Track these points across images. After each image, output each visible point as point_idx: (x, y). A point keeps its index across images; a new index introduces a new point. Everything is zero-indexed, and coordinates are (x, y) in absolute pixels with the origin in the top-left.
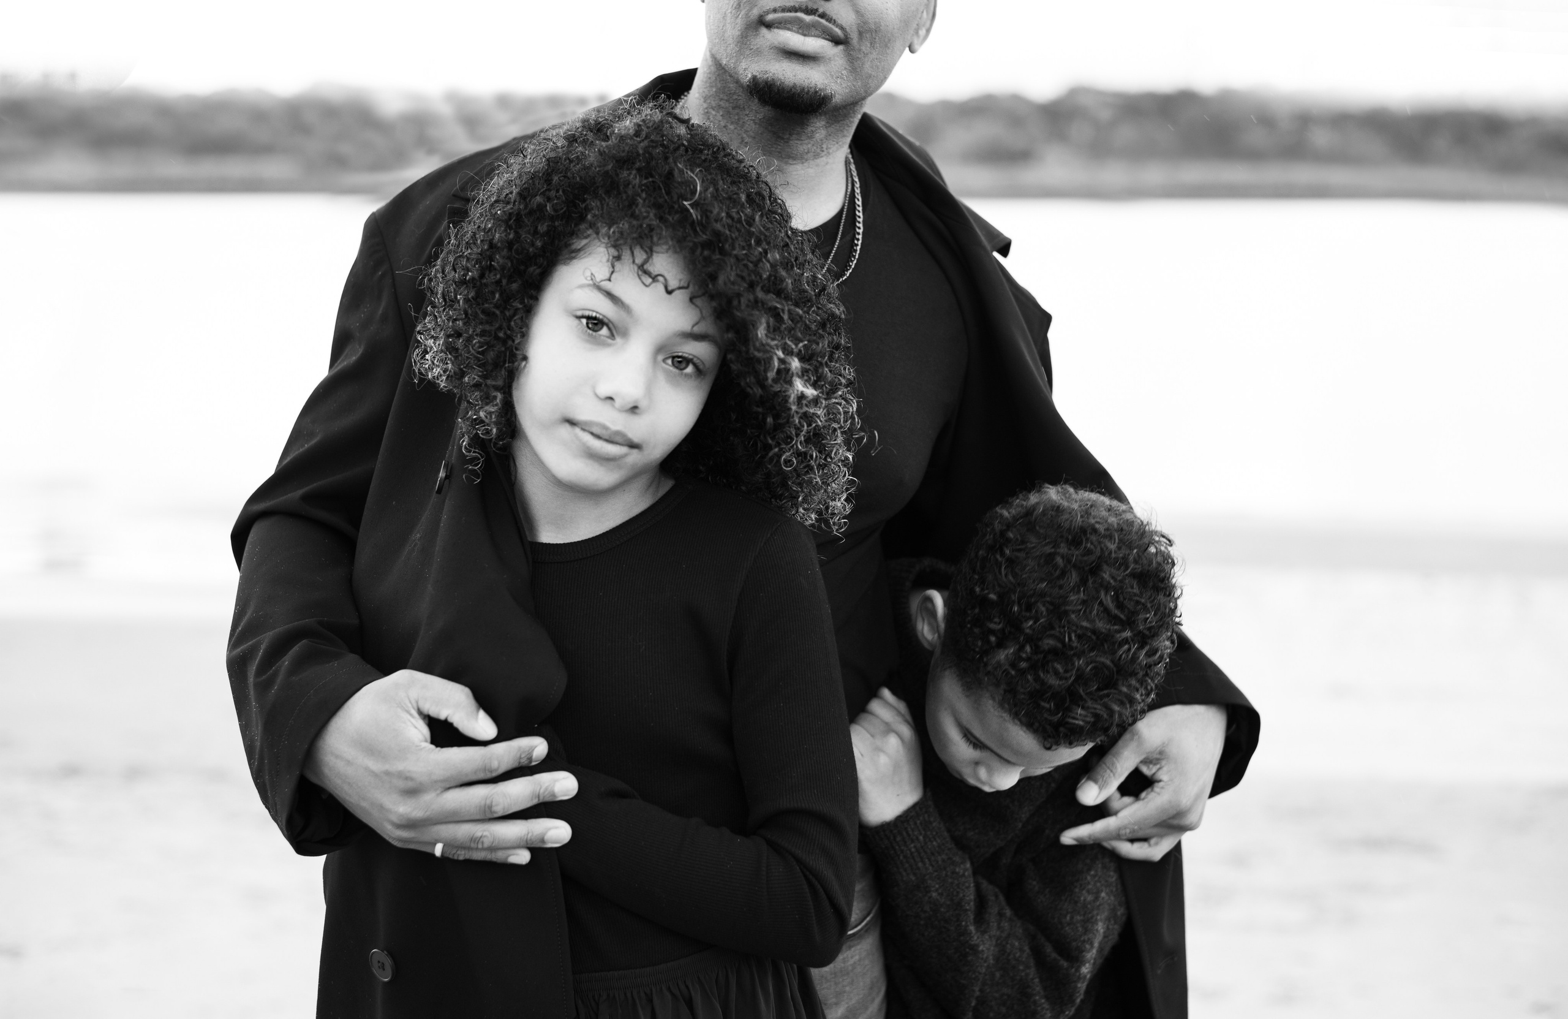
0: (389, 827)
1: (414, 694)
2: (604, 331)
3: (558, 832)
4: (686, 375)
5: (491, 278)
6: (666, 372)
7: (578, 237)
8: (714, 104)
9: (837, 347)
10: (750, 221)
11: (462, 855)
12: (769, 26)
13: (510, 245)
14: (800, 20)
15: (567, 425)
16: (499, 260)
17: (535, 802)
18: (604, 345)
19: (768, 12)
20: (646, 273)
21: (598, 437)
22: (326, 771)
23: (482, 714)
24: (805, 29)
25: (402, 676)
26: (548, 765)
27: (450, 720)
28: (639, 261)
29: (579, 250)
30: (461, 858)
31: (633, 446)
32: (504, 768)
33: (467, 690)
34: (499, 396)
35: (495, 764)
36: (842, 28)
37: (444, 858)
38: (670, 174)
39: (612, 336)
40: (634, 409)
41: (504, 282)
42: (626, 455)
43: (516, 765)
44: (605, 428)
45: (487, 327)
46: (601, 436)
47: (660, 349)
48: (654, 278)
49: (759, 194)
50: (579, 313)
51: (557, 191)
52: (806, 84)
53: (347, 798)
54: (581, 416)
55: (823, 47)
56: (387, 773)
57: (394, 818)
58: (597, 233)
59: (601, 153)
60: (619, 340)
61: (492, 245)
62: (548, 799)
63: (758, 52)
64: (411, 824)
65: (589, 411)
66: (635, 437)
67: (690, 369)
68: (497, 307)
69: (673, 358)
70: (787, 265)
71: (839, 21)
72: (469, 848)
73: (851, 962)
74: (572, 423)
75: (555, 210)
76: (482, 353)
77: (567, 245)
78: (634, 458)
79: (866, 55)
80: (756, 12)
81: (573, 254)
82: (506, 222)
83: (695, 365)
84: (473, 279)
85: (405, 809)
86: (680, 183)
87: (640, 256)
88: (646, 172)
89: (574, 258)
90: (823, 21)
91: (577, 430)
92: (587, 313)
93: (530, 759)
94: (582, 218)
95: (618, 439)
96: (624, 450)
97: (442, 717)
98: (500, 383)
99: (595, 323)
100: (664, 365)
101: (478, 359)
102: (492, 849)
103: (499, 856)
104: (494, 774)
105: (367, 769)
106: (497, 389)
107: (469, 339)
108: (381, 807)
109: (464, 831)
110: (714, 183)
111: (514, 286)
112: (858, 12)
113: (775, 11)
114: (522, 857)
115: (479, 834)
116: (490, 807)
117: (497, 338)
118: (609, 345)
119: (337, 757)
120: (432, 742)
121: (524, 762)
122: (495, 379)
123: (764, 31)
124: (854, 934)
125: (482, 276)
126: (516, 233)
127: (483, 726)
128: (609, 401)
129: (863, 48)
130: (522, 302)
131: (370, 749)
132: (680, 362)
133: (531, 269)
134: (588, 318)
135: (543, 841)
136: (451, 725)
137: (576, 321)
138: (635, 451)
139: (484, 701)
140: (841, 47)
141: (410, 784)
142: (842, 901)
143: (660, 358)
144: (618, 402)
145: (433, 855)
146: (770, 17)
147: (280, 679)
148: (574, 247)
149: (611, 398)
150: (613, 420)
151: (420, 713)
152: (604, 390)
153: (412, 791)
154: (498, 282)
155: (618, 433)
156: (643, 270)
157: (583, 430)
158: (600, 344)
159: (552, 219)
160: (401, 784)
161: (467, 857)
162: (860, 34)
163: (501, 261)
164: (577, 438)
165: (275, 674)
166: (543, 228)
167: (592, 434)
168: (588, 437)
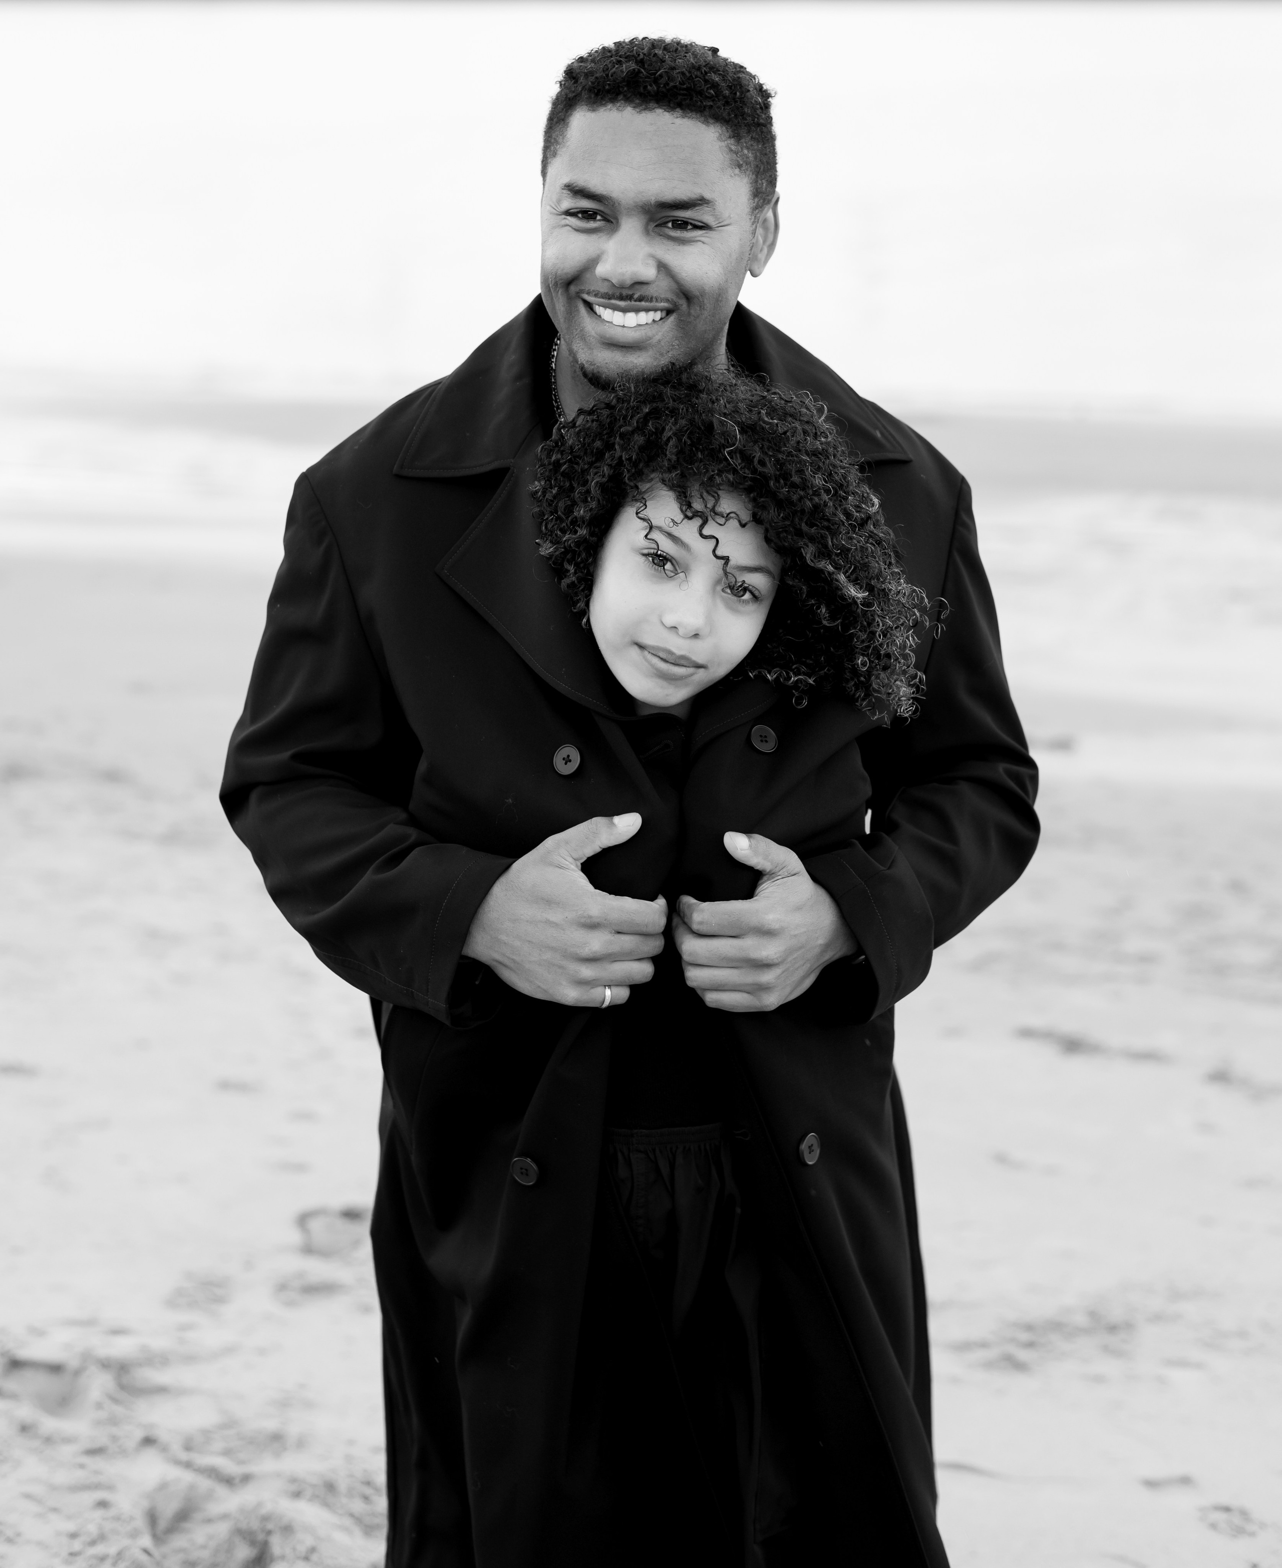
2: (668, 567)
15: (636, 648)
18: (670, 579)
31: (699, 666)
38: (710, 425)
39: (675, 571)
40: (697, 635)
42: (692, 675)
44: (670, 652)
46: (667, 660)
47: (718, 581)
48: (727, 517)
54: (647, 640)
60: (681, 574)
65: (656, 637)
66: (700, 659)
67: (747, 596)
69: (731, 586)
74: (641, 647)
78: (701, 677)
79: (696, 317)
83: (754, 594)
86: (719, 434)
91: (647, 653)
92: (652, 551)
95: (682, 660)
96: (691, 670)
99: (658, 561)
100: (723, 594)
118: (673, 579)
128: (675, 629)
129: (692, 312)
132: (738, 590)
134: (654, 555)
138: (701, 670)
144: (681, 631)
149: (675, 627)
150: (678, 646)
152: (669, 620)
155: (683, 657)
157: (651, 652)
158: (662, 576)
162: (688, 299)
164: (646, 659)
167: (660, 657)
168: (656, 661)
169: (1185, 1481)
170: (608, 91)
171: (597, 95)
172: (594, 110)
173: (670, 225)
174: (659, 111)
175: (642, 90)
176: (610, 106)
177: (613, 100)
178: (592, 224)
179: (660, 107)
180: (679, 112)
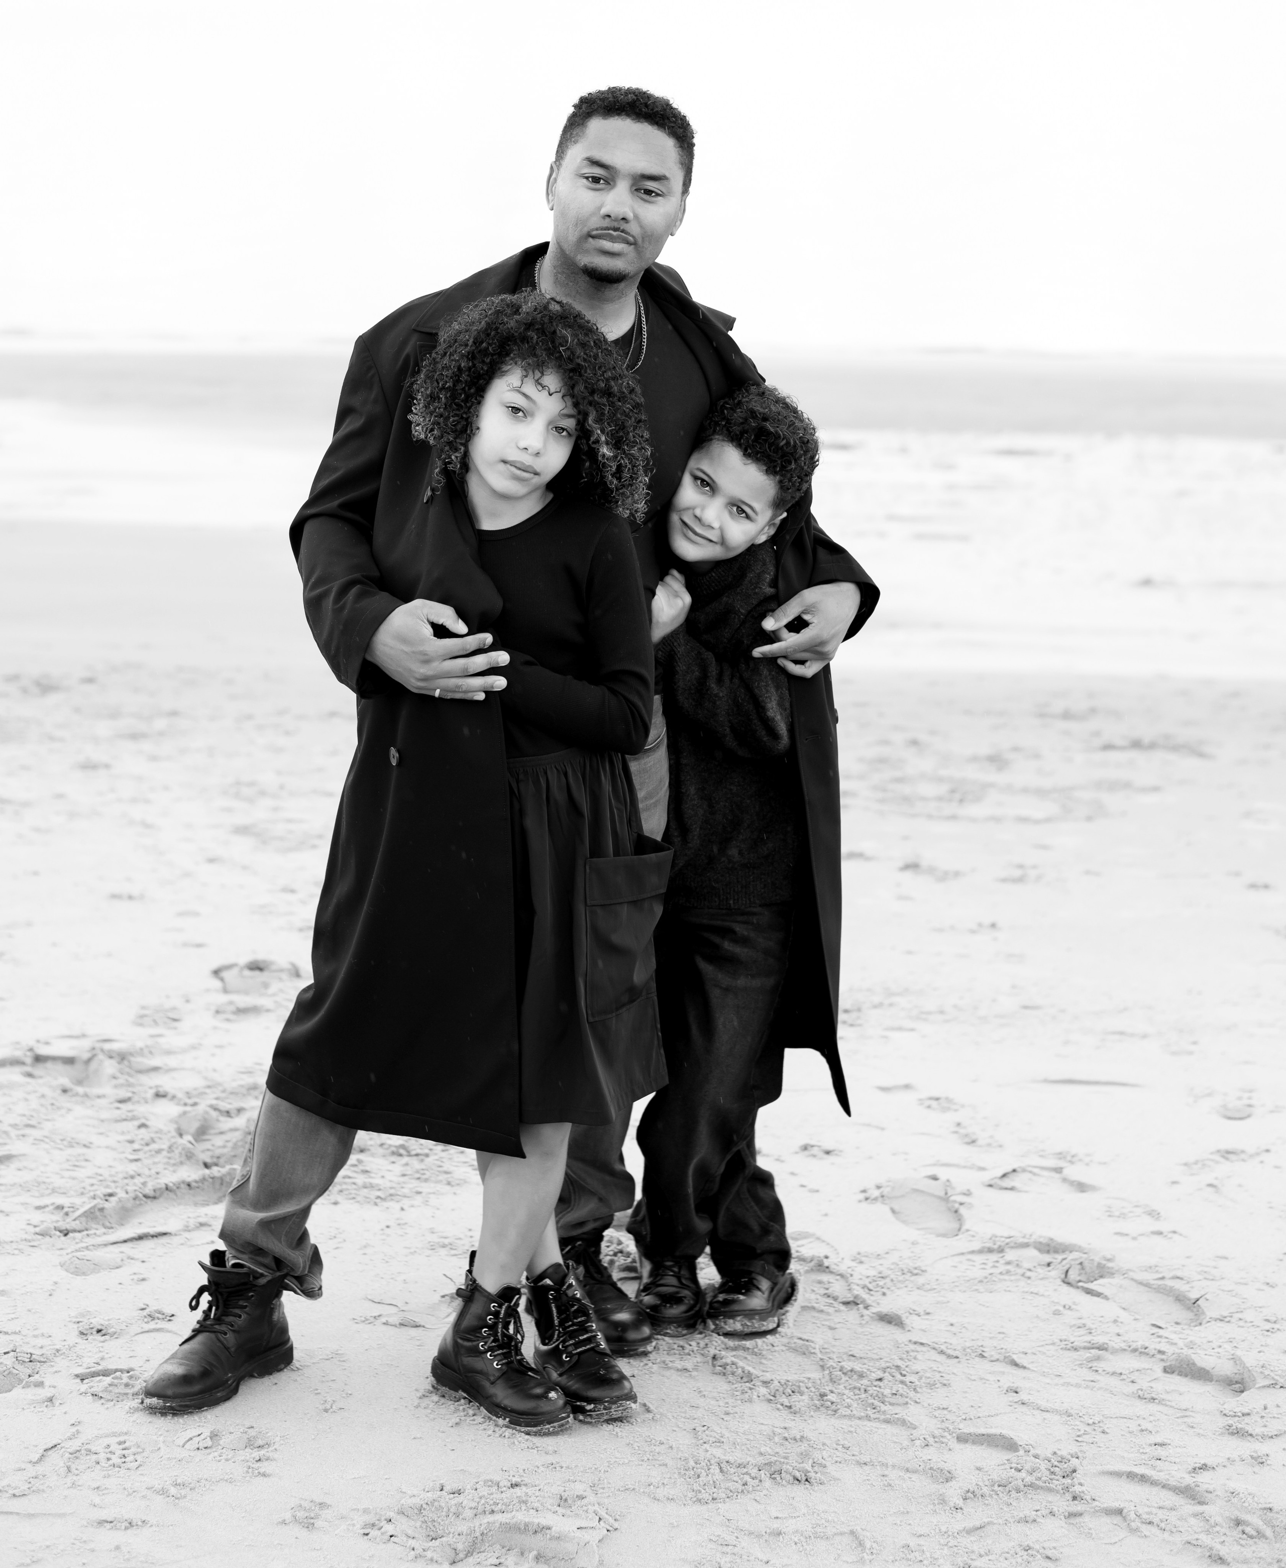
0: (413, 681)
1: (425, 611)
2: (521, 414)
3: (500, 682)
4: (563, 436)
5: (459, 387)
6: (553, 434)
7: (505, 364)
8: (560, 271)
9: (640, 421)
10: (596, 357)
11: (449, 696)
12: (593, 237)
13: (469, 369)
14: (611, 235)
15: (502, 463)
16: (464, 377)
17: (489, 667)
18: (522, 421)
19: (593, 230)
20: (541, 384)
21: (520, 469)
22: (378, 653)
23: (460, 620)
24: (612, 239)
25: (418, 603)
26: (493, 648)
27: (444, 624)
28: (536, 378)
29: (507, 371)
30: (449, 698)
31: (536, 474)
32: (472, 649)
33: (452, 609)
34: (463, 448)
35: (468, 647)
36: (633, 237)
37: (440, 699)
38: (554, 332)
39: (525, 416)
40: (537, 454)
41: (467, 388)
42: (532, 479)
43: (477, 648)
44: (523, 464)
45: (457, 412)
47: (550, 423)
48: (543, 387)
49: (599, 340)
50: (508, 405)
51: (493, 340)
52: (615, 269)
53: (389, 667)
54: (510, 458)
55: (623, 248)
56: (413, 652)
57: (418, 676)
58: (516, 364)
59: (517, 321)
60: (529, 418)
61: (459, 368)
62: (495, 666)
63: (587, 252)
64: (426, 679)
65: (514, 455)
66: (537, 469)
67: (565, 433)
68: (462, 401)
69: (556, 428)
70: (614, 378)
71: (631, 233)
72: (455, 692)
73: (649, 765)
74: (505, 462)
75: (494, 351)
76: (454, 426)
77: (499, 369)
78: (536, 480)
79: (646, 249)
80: (586, 230)
81: (503, 374)
82: (467, 357)
83: (567, 431)
84: (450, 387)
85: (424, 670)
86: (560, 337)
87: (538, 374)
88: (542, 331)
89: (504, 375)
90: (623, 234)
91: (508, 466)
92: (513, 405)
93: (484, 645)
94: (508, 355)
95: (529, 470)
96: (531, 476)
97: (440, 623)
98: (463, 441)
99: (516, 410)
100: (552, 431)
101: (452, 429)
102: (466, 692)
103: (468, 696)
104: (468, 652)
105: (402, 651)
106: (462, 444)
107: (448, 418)
108: (410, 670)
109: (452, 682)
110: (577, 335)
111: (472, 391)
112: (641, 227)
113: (597, 229)
114: (481, 696)
115: (460, 684)
116: (467, 669)
117: (462, 418)
118: (524, 421)
119: (385, 645)
120: (435, 636)
121: (482, 646)
122: (461, 439)
123: (591, 240)
124: (650, 749)
125: (454, 385)
126: (473, 362)
127: (461, 627)
128: (525, 451)
129: (645, 245)
130: (476, 399)
131: (404, 640)
132: (559, 429)
133: (481, 382)
134: (513, 408)
135: (492, 687)
136: (445, 627)
137: (507, 409)
138: (537, 476)
139: (462, 614)
140: (633, 246)
141: (426, 657)
142: (647, 719)
143: (550, 427)
144: (530, 451)
145: (434, 697)
146: (594, 233)
147: (348, 606)
148: (503, 369)
149: (526, 449)
150: (526, 459)
151: (428, 621)
152: (522, 444)
153: (427, 661)
154: (463, 389)
155: (529, 466)
156: (538, 382)
157: (511, 465)
158: (518, 419)
159: (492, 355)
160: (422, 658)
161: (452, 697)
162: (643, 238)
163: (466, 378)
164: (508, 469)
165: (345, 604)
166: (487, 360)
167: (516, 467)
168: (513, 469)
169: (907, 1087)
170: (617, 109)
171: (608, 111)
172: (606, 119)
173: (642, 191)
174: (646, 124)
175: (638, 110)
176: (617, 117)
177: (619, 115)
178: (598, 186)
179: (646, 122)
180: (656, 127)
